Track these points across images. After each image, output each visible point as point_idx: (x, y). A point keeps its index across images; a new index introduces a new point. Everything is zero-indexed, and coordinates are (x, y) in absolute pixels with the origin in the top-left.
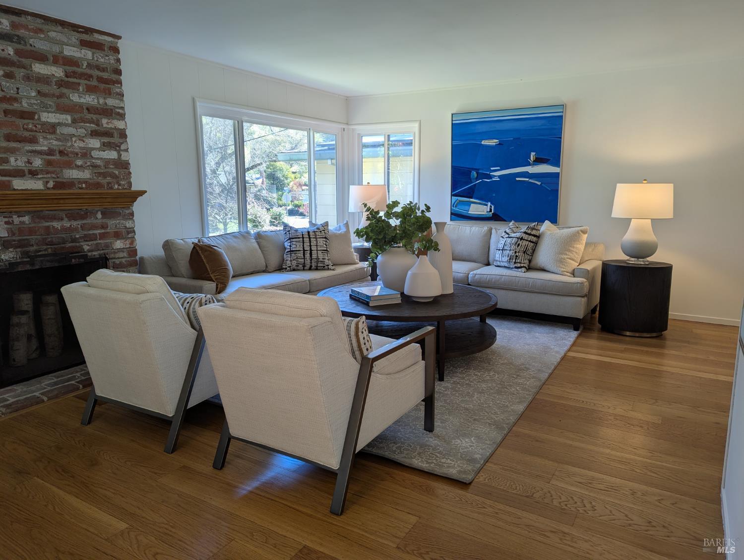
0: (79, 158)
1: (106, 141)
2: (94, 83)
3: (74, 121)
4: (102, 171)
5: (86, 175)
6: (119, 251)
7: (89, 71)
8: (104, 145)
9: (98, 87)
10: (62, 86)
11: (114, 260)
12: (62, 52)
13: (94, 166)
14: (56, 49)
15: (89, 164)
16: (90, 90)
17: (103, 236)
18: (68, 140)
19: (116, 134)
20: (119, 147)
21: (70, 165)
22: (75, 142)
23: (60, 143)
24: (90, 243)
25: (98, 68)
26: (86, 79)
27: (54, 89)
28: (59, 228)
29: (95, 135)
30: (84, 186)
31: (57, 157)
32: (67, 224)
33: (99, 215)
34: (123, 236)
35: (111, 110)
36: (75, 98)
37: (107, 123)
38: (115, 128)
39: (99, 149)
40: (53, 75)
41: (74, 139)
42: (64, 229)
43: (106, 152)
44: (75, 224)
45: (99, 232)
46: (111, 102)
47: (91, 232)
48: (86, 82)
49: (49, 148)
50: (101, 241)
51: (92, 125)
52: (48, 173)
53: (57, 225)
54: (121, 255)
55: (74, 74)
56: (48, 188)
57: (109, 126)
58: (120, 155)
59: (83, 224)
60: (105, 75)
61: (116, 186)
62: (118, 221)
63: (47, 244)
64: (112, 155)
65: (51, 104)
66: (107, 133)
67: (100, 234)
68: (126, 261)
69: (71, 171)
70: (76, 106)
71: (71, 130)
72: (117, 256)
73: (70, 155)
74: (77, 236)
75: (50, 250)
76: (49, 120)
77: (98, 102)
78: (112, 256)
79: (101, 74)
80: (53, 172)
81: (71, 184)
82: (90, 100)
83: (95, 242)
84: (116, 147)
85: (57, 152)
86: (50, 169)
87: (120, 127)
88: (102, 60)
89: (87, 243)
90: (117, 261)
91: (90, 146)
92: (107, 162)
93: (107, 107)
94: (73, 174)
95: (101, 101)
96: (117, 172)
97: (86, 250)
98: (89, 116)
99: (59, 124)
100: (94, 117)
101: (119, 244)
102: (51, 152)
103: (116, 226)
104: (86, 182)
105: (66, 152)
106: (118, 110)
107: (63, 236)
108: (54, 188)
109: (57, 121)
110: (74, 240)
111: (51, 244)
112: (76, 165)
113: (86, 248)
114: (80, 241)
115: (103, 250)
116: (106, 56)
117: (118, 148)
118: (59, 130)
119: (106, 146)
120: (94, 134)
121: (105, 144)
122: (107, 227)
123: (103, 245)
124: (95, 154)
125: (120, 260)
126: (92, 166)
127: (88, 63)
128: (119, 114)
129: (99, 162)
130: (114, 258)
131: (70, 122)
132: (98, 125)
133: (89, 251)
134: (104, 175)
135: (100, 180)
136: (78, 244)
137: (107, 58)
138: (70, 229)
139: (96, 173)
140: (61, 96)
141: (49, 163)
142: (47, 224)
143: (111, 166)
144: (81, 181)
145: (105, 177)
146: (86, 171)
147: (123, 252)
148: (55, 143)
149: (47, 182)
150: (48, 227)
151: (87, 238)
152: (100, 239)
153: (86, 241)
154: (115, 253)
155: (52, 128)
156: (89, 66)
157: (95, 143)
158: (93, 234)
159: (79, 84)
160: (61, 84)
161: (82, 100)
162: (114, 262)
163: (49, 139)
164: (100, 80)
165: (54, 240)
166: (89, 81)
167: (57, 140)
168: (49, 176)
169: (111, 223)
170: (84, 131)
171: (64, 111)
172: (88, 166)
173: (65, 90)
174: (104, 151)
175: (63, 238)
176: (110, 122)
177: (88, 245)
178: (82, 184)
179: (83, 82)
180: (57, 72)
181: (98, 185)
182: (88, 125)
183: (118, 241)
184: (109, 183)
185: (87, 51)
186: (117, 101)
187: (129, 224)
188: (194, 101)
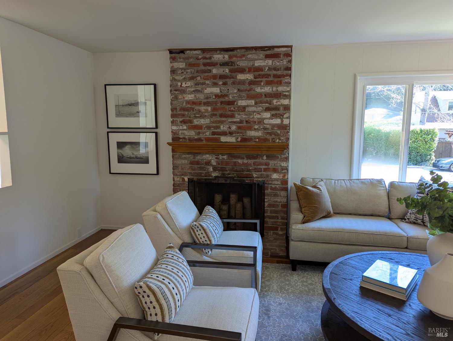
0: (256, 125)
1: (274, 113)
2: (271, 79)
3: (256, 103)
4: (270, 131)
5: (259, 134)
6: (275, 180)
7: (269, 73)
8: (273, 115)
9: (273, 81)
10: (251, 84)
11: (271, 185)
12: (254, 65)
13: (265, 129)
14: (250, 64)
15: (262, 127)
16: (268, 83)
17: (265, 170)
18: (251, 114)
19: (281, 108)
20: (283, 116)
21: (250, 129)
22: (255, 115)
23: (247, 117)
24: (257, 173)
25: (275, 69)
26: (266, 78)
27: (247, 87)
28: (241, 163)
29: (268, 110)
30: (257, 140)
31: (244, 124)
32: (245, 161)
33: (265, 158)
34: (278, 171)
35: (280, 93)
36: (258, 90)
37: (277, 102)
38: (282, 105)
39: (269, 119)
40: (247, 79)
41: (255, 114)
42: (244, 164)
43: (273, 120)
44: (251, 161)
45: (264, 167)
46: (280, 89)
47: (259, 167)
48: (266, 79)
49: (240, 120)
50: (265, 173)
51: (266, 104)
52: (238, 133)
53: (240, 161)
54: (276, 182)
55: (260, 76)
56: (238, 142)
57: (278, 104)
58: (282, 121)
59: (255, 162)
60: (279, 73)
61: (278, 141)
62: (276, 162)
63: (234, 171)
64: (278, 121)
65: (244, 95)
66: (276, 108)
67: (264, 168)
68: (279, 187)
69: (251, 132)
70: (258, 94)
71: (254, 109)
72: (273, 183)
73: (251, 123)
74: (250, 168)
75: (235, 174)
76: (242, 104)
77: (272, 90)
78: (270, 182)
79: (275, 72)
80: (241, 133)
81: (250, 139)
82: (267, 89)
83: (260, 173)
84: (281, 116)
85: (245, 121)
86: (240, 131)
87: (285, 104)
88: (278, 64)
89: (256, 173)
90: (273, 186)
91: (264, 117)
92: (273, 126)
93: (278, 92)
94: (252, 133)
95: (274, 89)
96: (279, 132)
97: (254, 177)
98: (265, 99)
99: (248, 106)
100: (268, 99)
101: (275, 176)
102: (241, 122)
103: (275, 165)
104: (258, 138)
105: (249, 121)
106: (285, 93)
107: (243, 167)
108: (241, 141)
109: (246, 104)
110: (249, 170)
111: (236, 171)
112: (254, 128)
113: (255, 176)
114: (252, 171)
115: (265, 178)
116: (282, 60)
117: (281, 117)
118: (247, 109)
119: (274, 116)
120: (267, 109)
121: (274, 115)
122: (269, 165)
123: (265, 175)
124: (266, 121)
125: (276, 185)
126: (264, 129)
127: (269, 68)
128: (285, 96)
129: (268, 126)
130: (272, 184)
131: (253, 104)
132: (270, 104)
133: (256, 177)
134: (270, 134)
135: (268, 137)
136: (250, 173)
137: (282, 62)
138: (247, 164)
139: (265, 133)
140: (250, 90)
141: (239, 128)
142: (235, 160)
143: (276, 128)
144: (256, 138)
145: (271, 135)
146: (260, 132)
147: (278, 181)
148: (244, 116)
149: (238, 138)
150: (236, 162)
151: (256, 170)
152: (264, 172)
153: (256, 172)
154: (272, 181)
155: (244, 108)
156: (270, 69)
157: (267, 115)
158: (260, 168)
159: (261, 81)
160: (251, 83)
161: (263, 90)
162: (271, 187)
163: (241, 115)
164: (275, 76)
165: (238, 169)
166: (268, 78)
167: (245, 115)
168: (239, 135)
169: (272, 163)
170: (261, 108)
171: (251, 98)
172: (262, 129)
173: (253, 86)
174: (272, 119)
175: (243, 169)
176: (279, 101)
177: (256, 174)
178: (256, 139)
179: (264, 79)
180: (250, 77)
181: (266, 140)
182: (264, 104)
183: (275, 174)
184: (273, 139)
185: (268, 61)
186: (285, 88)
187: (284, 164)
188: (355, 77)
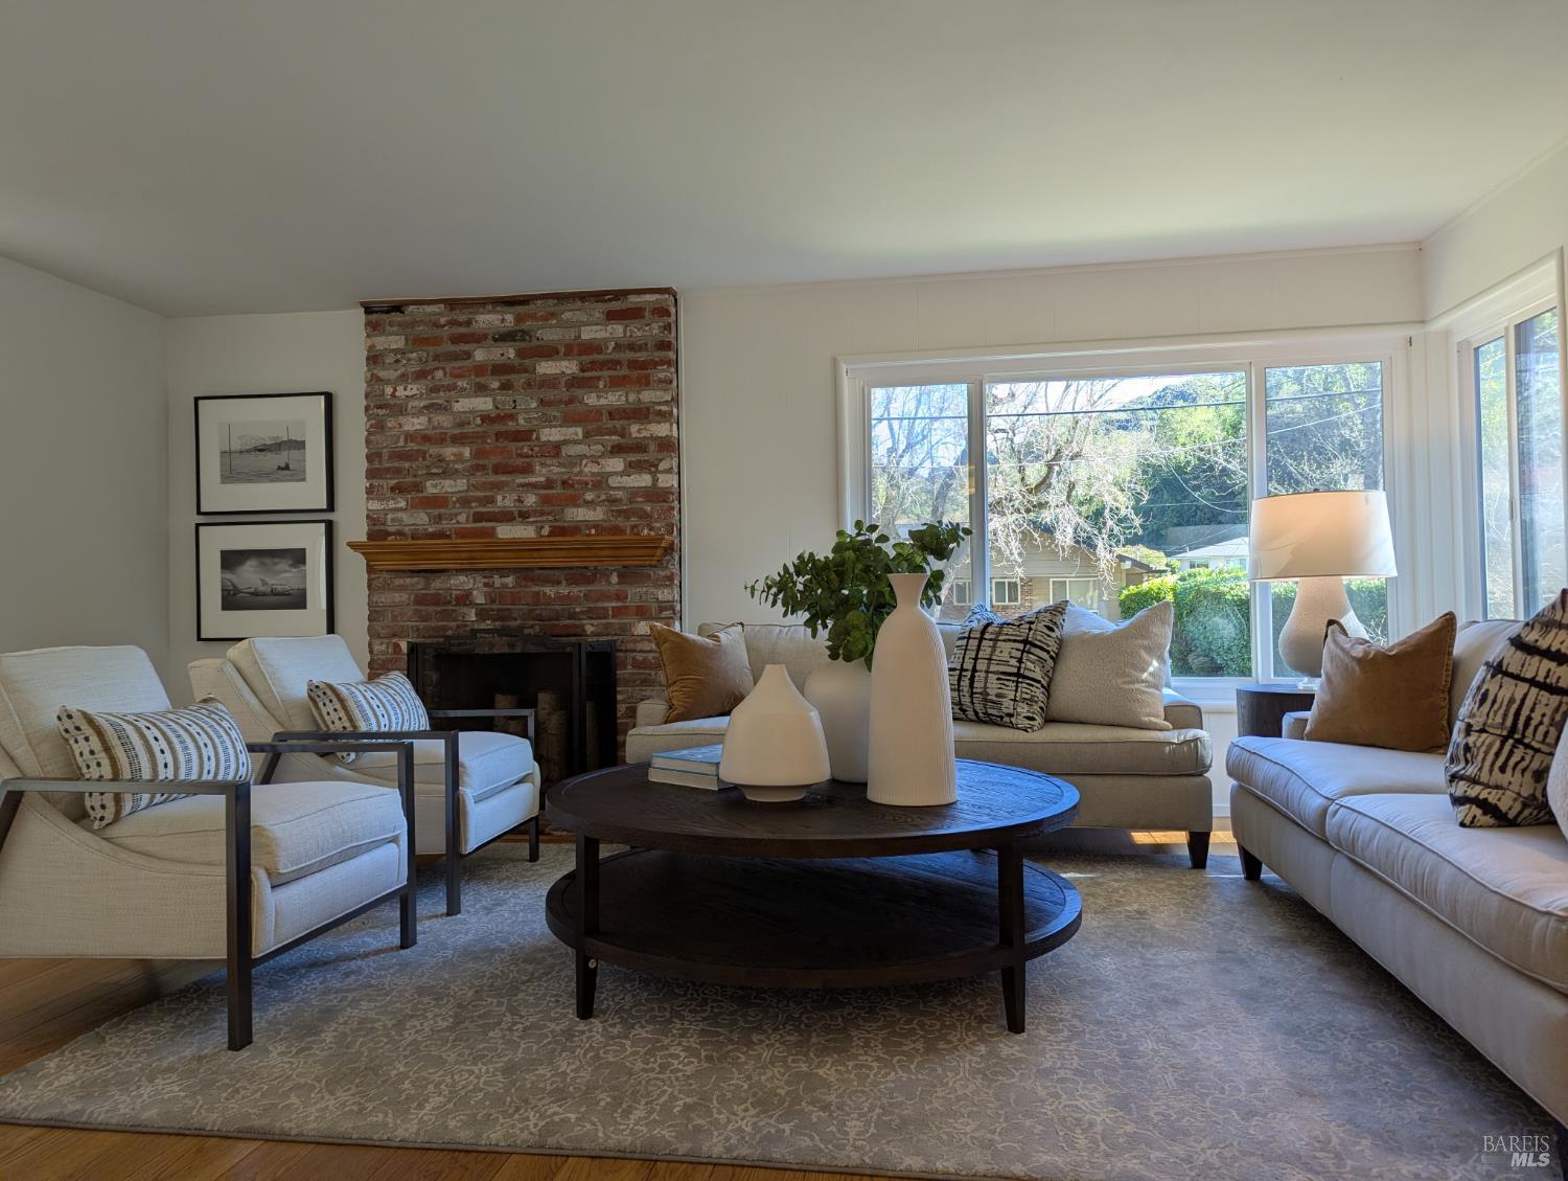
0: (590, 490)
1: (634, 459)
2: (624, 371)
3: (587, 435)
4: (625, 508)
5: (596, 515)
6: (642, 640)
7: (616, 356)
8: (630, 466)
9: (629, 376)
10: (573, 385)
11: (635, 654)
12: (579, 337)
13: (612, 501)
14: (571, 335)
15: (603, 497)
16: (616, 383)
17: (618, 612)
18: (575, 464)
19: (652, 447)
20: (656, 466)
21: (575, 502)
22: (585, 466)
23: (563, 470)
24: (595, 622)
25: (631, 347)
26: (609, 369)
27: (563, 393)
28: (553, 596)
29: (618, 452)
30: (593, 531)
31: (557, 491)
32: (564, 590)
33: (614, 579)
34: (651, 614)
35: (648, 409)
36: (591, 400)
37: (639, 431)
38: (652, 438)
39: (622, 474)
40: (563, 373)
41: (584, 462)
42: (560, 598)
43: (632, 477)
44: (575, 590)
45: (614, 605)
46: (647, 396)
47: (599, 605)
48: (611, 373)
49: (548, 478)
50: (613, 621)
51: (613, 437)
52: (542, 514)
53: (550, 591)
54: (647, 646)
55: (594, 365)
56: (542, 536)
57: (642, 435)
58: (655, 480)
59: (589, 591)
60: (642, 356)
61: (646, 531)
62: (645, 589)
63: (533, 619)
64: (643, 480)
65: (556, 414)
66: (639, 447)
67: (613, 608)
68: (654, 658)
69: (575, 510)
70: (591, 412)
71: (582, 449)
72: (640, 646)
73: (576, 486)
74: (578, 610)
75: (537, 628)
76: (551, 439)
77: (627, 400)
78: (631, 646)
79: (630, 355)
80: (549, 514)
81: (575, 529)
82: (614, 399)
83: (604, 621)
84: (651, 467)
85: (559, 483)
86: (547, 508)
87: (660, 435)
88: (639, 334)
89: (592, 621)
90: (640, 657)
91: (609, 469)
92: (634, 493)
93: (641, 406)
94: (580, 514)
95: (632, 397)
96: (649, 508)
97: (588, 633)
98: (610, 424)
99: (566, 442)
100: (618, 424)
101: (642, 628)
102: (549, 484)
103: (641, 597)
104: (596, 527)
105: (570, 482)
106: (658, 408)
107: (557, 607)
108: (551, 534)
109: (562, 438)
110: (573, 616)
111: (540, 618)
112: (584, 500)
113: (589, 629)
114: (582, 617)
115: (616, 634)
116: (647, 325)
117: (653, 469)
118: (567, 451)
119: (633, 467)
120: (617, 450)
121: (633, 465)
122: (626, 598)
123: (617, 626)
124: (613, 481)
125: (646, 655)
126: (609, 501)
127: (616, 343)
128: (660, 414)
129: (619, 494)
130: (635, 651)
131: (581, 437)
132: (623, 436)
133: (594, 634)
134: (626, 514)
135: (620, 522)
136: (577, 622)
137: (647, 328)
138: (567, 599)
139: (613, 511)
140: (571, 401)
141: (545, 500)
142: (537, 589)
143: (640, 499)
144: (589, 525)
145: (627, 518)
146: (598, 508)
147: (650, 641)
148: (556, 470)
149: (542, 527)
150: (538, 593)
151: (593, 614)
152: (613, 617)
153: (592, 618)
154: (635, 641)
155: (556, 448)
156: (618, 347)
157: (616, 464)
158: (603, 608)
159: (599, 378)
160: (574, 382)
161: (603, 402)
162: (634, 658)
163: (550, 466)
164: (634, 365)
165: (544, 614)
166: (615, 369)
167: (560, 465)
168: (544, 518)
169: (635, 593)
170: (600, 447)
171: (574, 421)
172: (604, 501)
173: (578, 392)
174: (629, 476)
175: (557, 611)
176: (645, 429)
177: (593, 625)
178: (590, 529)
179: (606, 373)
180: (569, 367)
181: (616, 530)
182: (607, 437)
183: (643, 623)
184: (633, 527)
185: (615, 326)
186: (658, 393)
187: (664, 595)
188: (835, 363)
